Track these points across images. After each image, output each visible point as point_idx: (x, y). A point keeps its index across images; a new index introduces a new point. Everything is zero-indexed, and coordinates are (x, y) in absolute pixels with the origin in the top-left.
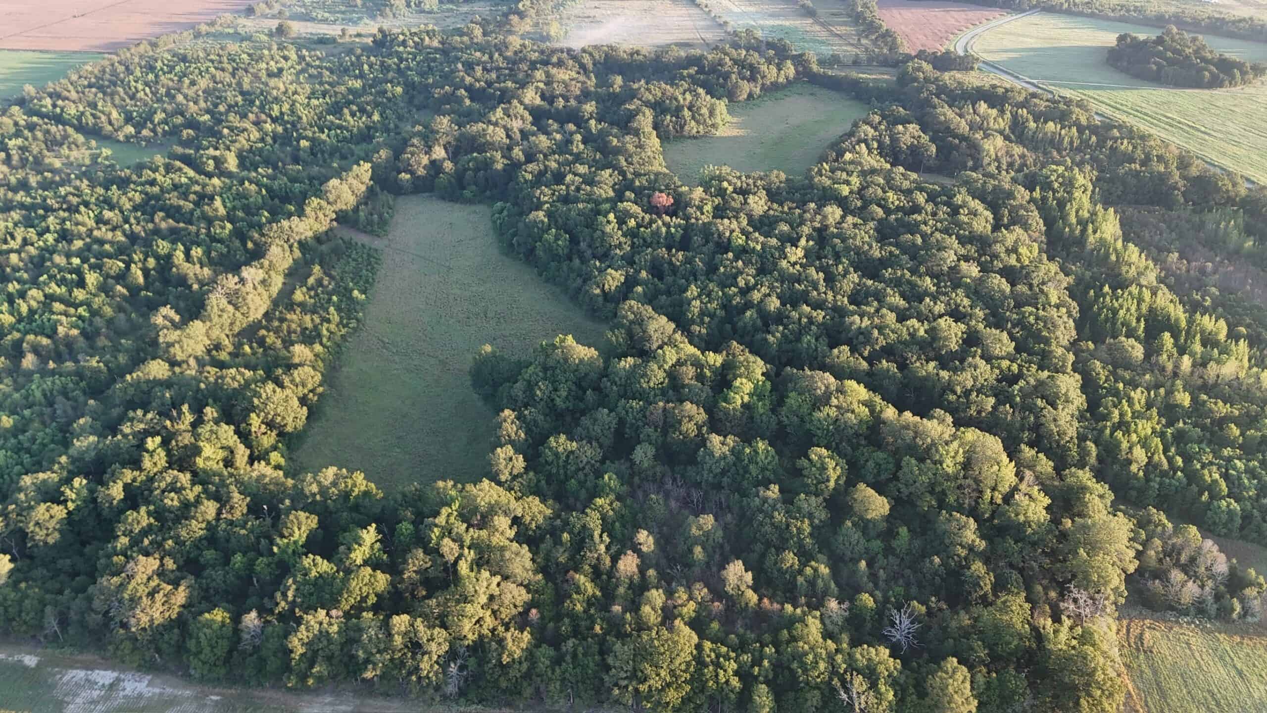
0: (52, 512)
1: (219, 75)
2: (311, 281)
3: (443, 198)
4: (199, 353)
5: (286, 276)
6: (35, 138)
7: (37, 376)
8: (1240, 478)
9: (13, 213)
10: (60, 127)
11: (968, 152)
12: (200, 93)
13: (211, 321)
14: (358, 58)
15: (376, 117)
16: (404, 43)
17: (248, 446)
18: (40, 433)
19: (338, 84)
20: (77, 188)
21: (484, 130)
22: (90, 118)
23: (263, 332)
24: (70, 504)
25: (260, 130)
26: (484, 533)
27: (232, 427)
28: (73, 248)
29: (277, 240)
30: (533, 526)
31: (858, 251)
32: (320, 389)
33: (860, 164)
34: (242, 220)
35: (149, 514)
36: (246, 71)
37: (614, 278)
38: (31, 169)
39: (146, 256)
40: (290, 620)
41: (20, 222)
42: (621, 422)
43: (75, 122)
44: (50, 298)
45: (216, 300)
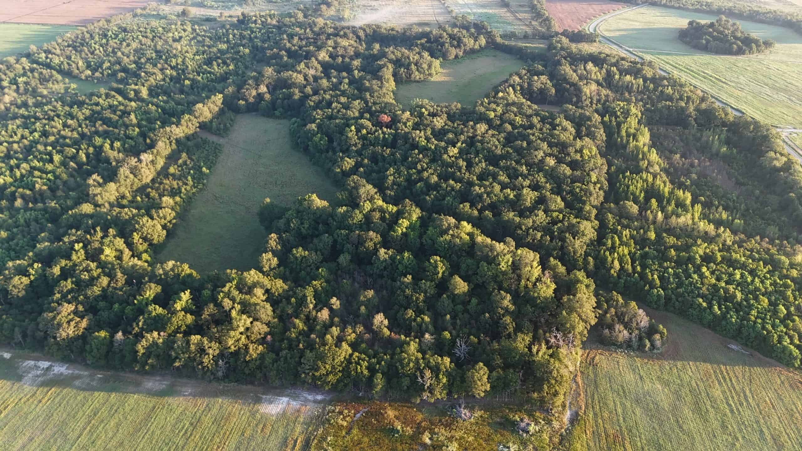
0: (22, 280)
1: (144, 40)
2: (180, 161)
3: (263, 115)
4: (112, 200)
5: (167, 159)
6: (34, 77)
7: (22, 210)
8: (669, 278)
9: (17, 121)
10: (49, 70)
11: (575, 93)
12: (132, 51)
13: (120, 183)
14: (227, 31)
15: (231, 67)
16: (255, 22)
17: (131, 249)
18: (20, 241)
19: (213, 46)
20: (55, 107)
21: (291, 76)
22: (66, 65)
23: (150, 190)
24: (31, 277)
25: (163, 73)
26: (248, 297)
27: (123, 240)
28: (49, 141)
29: (163, 139)
30: (276, 294)
31: (489, 151)
32: (174, 221)
33: (507, 100)
34: (146, 126)
35: (72, 283)
36: (160, 38)
37: (349, 163)
38: (30, 95)
39: (89, 146)
40: (139, 336)
41: (20, 126)
42: (335, 241)
43: (58, 68)
44: (34, 168)
45: (124, 171)
